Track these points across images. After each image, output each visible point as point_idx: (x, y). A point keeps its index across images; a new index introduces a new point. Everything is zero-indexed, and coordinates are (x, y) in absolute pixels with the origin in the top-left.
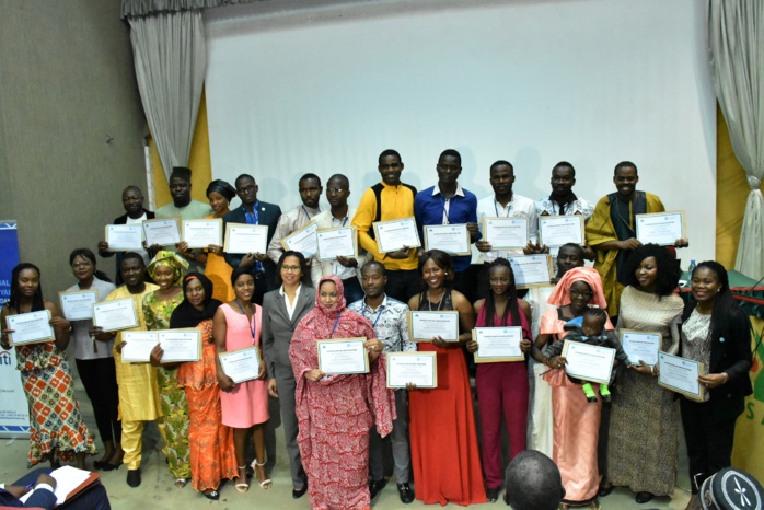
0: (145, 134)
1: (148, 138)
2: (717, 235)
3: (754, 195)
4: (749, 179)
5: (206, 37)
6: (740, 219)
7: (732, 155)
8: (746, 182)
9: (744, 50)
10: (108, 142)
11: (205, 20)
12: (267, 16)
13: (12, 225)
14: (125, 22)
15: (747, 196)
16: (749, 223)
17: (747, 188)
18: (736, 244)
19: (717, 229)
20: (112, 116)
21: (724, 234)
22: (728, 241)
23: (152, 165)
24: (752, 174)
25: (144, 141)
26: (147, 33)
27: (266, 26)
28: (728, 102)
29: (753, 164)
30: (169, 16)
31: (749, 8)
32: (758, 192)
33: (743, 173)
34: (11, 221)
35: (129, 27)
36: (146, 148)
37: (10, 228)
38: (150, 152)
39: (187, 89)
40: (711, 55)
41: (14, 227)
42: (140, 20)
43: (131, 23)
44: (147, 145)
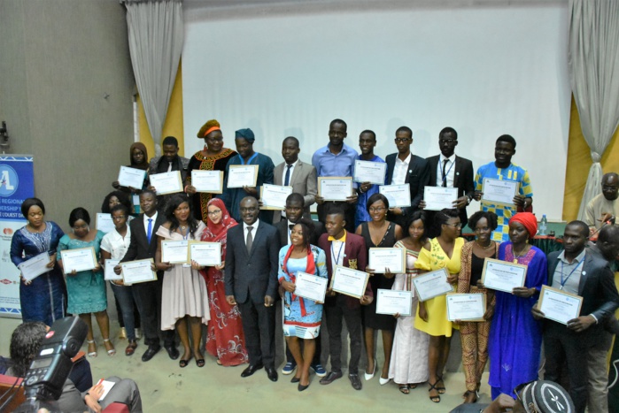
0: (135, 93)
1: (136, 96)
2: (565, 195)
3: (595, 167)
4: (592, 155)
5: (184, 21)
6: (583, 185)
7: (581, 136)
8: (590, 156)
9: (595, 55)
10: (106, 98)
11: (184, 8)
12: (232, 7)
13: (29, 158)
14: (123, 5)
15: (590, 167)
16: (590, 188)
17: (590, 161)
18: (579, 203)
19: (565, 191)
20: (109, 78)
21: (571, 195)
22: (573, 200)
23: (138, 117)
24: (594, 150)
25: (133, 98)
26: (138, 16)
27: (231, 15)
28: (581, 95)
29: (596, 143)
30: (157, 4)
31: (602, 23)
32: (598, 164)
33: (588, 150)
34: (30, 155)
35: (126, 9)
36: (135, 104)
37: (28, 160)
38: (137, 106)
39: (168, 60)
40: (570, 58)
41: (31, 160)
42: (135, 5)
43: (128, 7)
44: (136, 101)
